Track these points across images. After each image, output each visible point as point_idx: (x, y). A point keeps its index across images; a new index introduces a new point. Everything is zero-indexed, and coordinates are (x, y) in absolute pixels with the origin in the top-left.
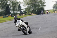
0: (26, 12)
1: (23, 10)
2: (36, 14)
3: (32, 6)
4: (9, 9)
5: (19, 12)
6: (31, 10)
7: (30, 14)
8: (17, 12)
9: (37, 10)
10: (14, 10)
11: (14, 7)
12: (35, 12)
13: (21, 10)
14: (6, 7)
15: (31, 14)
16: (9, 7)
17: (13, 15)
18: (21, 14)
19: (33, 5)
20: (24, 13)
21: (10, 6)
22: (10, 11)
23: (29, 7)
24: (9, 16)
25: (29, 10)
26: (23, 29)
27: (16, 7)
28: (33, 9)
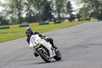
0: (81, 15)
1: (75, 11)
2: (98, 19)
3: (91, 5)
4: (51, 10)
5: (68, 16)
6: (90, 12)
7: (89, 18)
8: (65, 15)
9: (100, 13)
10: (59, 11)
11: (60, 7)
12: (97, 15)
13: (72, 11)
14: (45, 7)
15: (89, 20)
16: (51, 5)
17: (57, 21)
18: (72, 19)
19: (93, 3)
20: (76, 18)
21: (53, 4)
22: (52, 14)
23: (86, 6)
24: (50, 22)
25: (86, 11)
26: (42, 51)
27: (63, 7)
28: (92, 10)
